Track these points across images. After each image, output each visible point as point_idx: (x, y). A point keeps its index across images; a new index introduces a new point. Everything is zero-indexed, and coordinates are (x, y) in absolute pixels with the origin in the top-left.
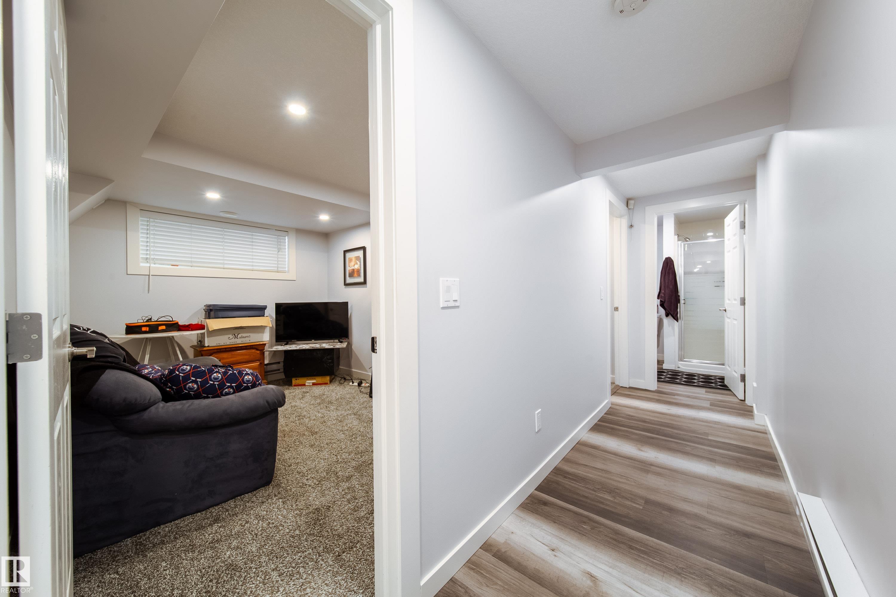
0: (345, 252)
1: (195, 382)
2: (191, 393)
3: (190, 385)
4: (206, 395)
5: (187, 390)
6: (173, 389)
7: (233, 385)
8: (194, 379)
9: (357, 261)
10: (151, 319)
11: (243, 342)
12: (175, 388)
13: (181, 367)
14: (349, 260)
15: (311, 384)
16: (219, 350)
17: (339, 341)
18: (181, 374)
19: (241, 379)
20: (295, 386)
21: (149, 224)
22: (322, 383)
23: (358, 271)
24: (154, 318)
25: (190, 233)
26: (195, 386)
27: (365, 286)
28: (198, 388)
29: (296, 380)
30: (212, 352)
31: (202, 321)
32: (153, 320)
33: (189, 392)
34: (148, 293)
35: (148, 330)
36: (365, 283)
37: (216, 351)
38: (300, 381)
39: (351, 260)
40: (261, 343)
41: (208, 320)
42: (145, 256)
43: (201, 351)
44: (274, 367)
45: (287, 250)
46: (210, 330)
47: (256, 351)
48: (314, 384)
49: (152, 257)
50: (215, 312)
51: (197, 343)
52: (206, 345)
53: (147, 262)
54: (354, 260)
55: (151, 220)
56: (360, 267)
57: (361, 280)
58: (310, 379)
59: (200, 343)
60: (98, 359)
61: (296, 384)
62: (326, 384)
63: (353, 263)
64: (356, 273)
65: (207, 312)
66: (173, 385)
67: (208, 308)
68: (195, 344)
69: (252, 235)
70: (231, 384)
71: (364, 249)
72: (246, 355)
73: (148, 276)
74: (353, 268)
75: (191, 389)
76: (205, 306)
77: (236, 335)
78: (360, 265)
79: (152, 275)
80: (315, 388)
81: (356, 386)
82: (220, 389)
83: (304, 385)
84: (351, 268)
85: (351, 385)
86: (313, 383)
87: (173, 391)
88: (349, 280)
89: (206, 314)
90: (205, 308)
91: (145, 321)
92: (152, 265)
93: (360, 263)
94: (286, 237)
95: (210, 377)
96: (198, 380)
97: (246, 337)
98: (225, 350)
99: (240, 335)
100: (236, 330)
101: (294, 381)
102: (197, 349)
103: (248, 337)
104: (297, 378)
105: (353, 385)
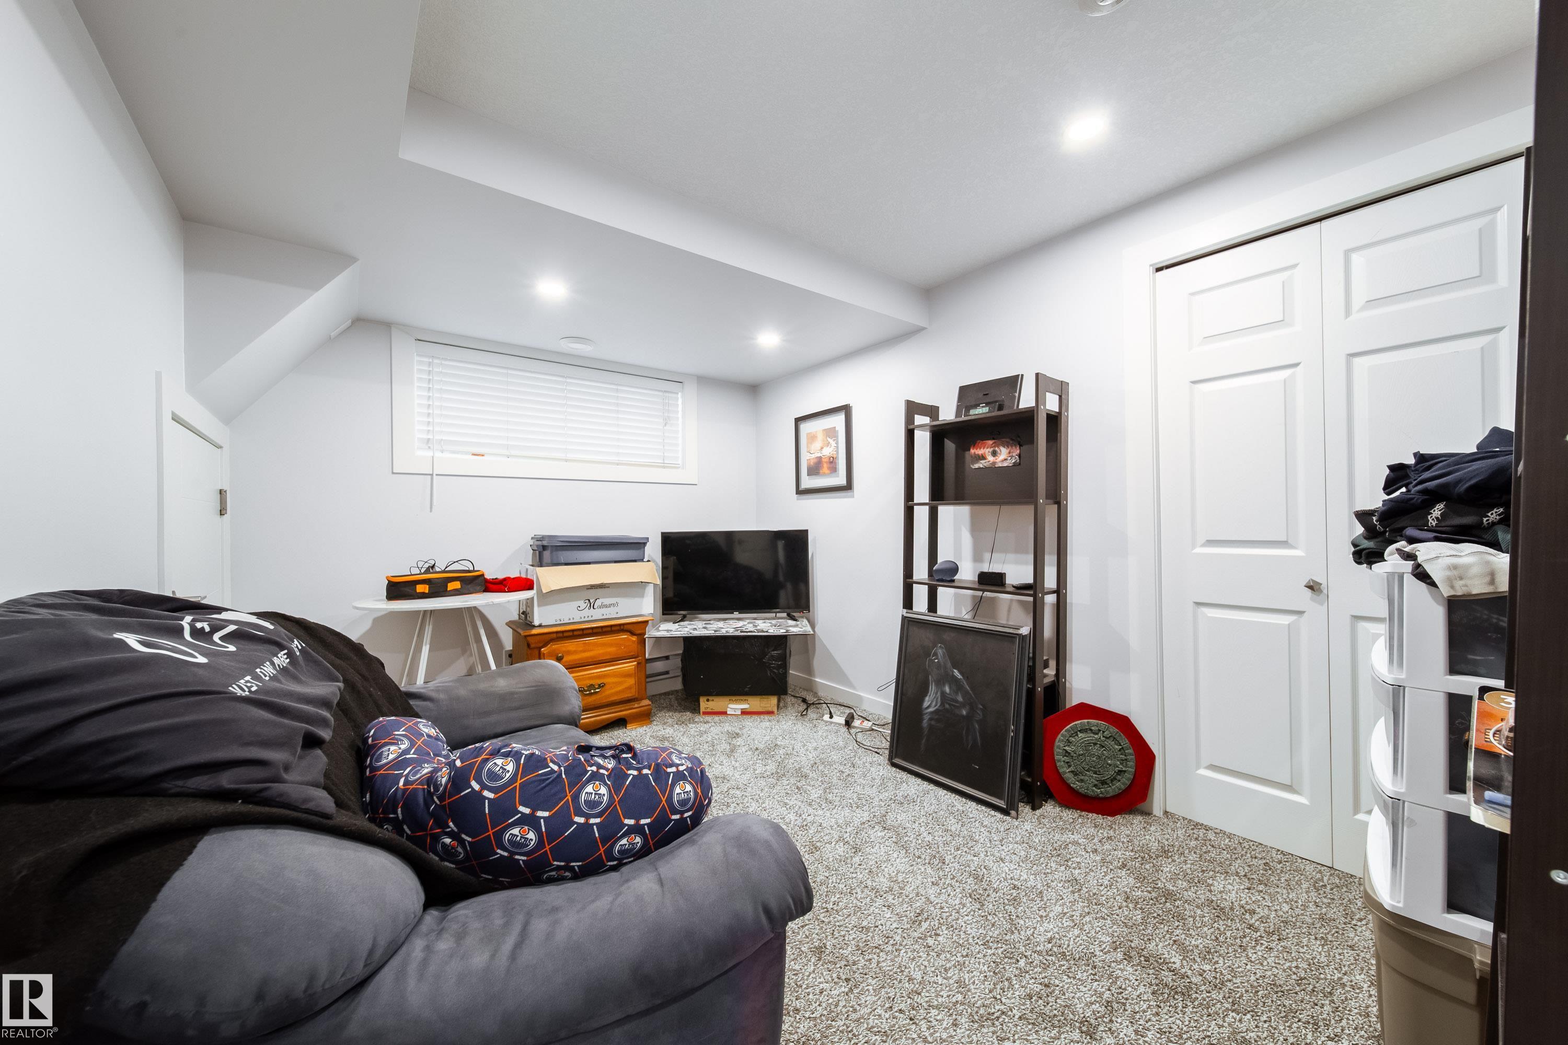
0: (798, 421)
1: (530, 821)
2: (517, 857)
3: (516, 831)
4: (563, 864)
5: (505, 849)
6: (462, 842)
7: (643, 822)
8: (527, 811)
9: (829, 440)
10: (433, 567)
11: (605, 617)
12: (469, 839)
13: (486, 760)
14: (808, 439)
15: (739, 712)
16: (561, 635)
17: (789, 615)
18: (486, 793)
19: (664, 800)
20: (705, 713)
21: (431, 369)
22: (761, 710)
23: (832, 462)
24: (440, 566)
25: (506, 388)
26: (531, 835)
27: (848, 493)
28: (540, 843)
29: (708, 700)
30: (547, 638)
31: (527, 570)
32: (438, 569)
33: (512, 854)
34: (431, 511)
35: (427, 591)
36: (849, 487)
37: (555, 635)
38: (716, 703)
39: (812, 438)
40: (640, 619)
41: (539, 570)
42: (425, 436)
43: (526, 636)
44: (659, 666)
45: (680, 420)
46: (544, 591)
47: (630, 637)
48: (744, 712)
49: (438, 437)
50: (551, 552)
51: (519, 615)
52: (536, 623)
53: (429, 447)
54: (820, 436)
55: (436, 361)
56: (837, 452)
57: (841, 480)
58: (736, 702)
59: (523, 616)
60: (180, 783)
61: (709, 710)
62: (770, 713)
63: (817, 445)
64: (825, 465)
65: (537, 552)
66: (462, 829)
67: (539, 543)
68: (516, 618)
69: (617, 390)
70: (638, 820)
71: (846, 410)
72: (611, 645)
73: (430, 477)
74: (819, 455)
75: (517, 845)
76: (532, 538)
77: (591, 601)
78: (837, 447)
79: (437, 475)
80: (748, 722)
81: (840, 724)
82: (605, 840)
83: (725, 713)
84: (813, 456)
85: (826, 722)
86: (742, 709)
87: (464, 847)
88: (808, 482)
89: (534, 555)
90: (532, 544)
91: (423, 571)
92: (438, 454)
93: (837, 443)
94: (680, 393)
95: (576, 797)
96: (540, 814)
97: (610, 606)
98: (571, 634)
99: (598, 603)
100: (591, 590)
101: (704, 704)
102: (519, 630)
103: (613, 605)
104: (710, 698)
105: (831, 723)
